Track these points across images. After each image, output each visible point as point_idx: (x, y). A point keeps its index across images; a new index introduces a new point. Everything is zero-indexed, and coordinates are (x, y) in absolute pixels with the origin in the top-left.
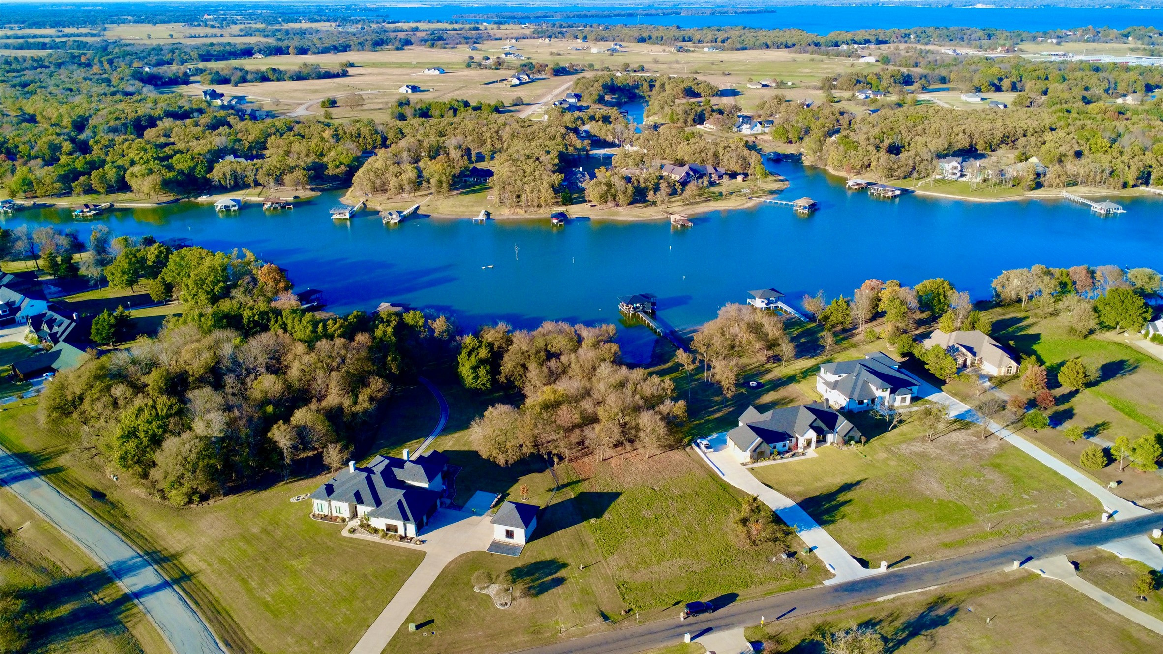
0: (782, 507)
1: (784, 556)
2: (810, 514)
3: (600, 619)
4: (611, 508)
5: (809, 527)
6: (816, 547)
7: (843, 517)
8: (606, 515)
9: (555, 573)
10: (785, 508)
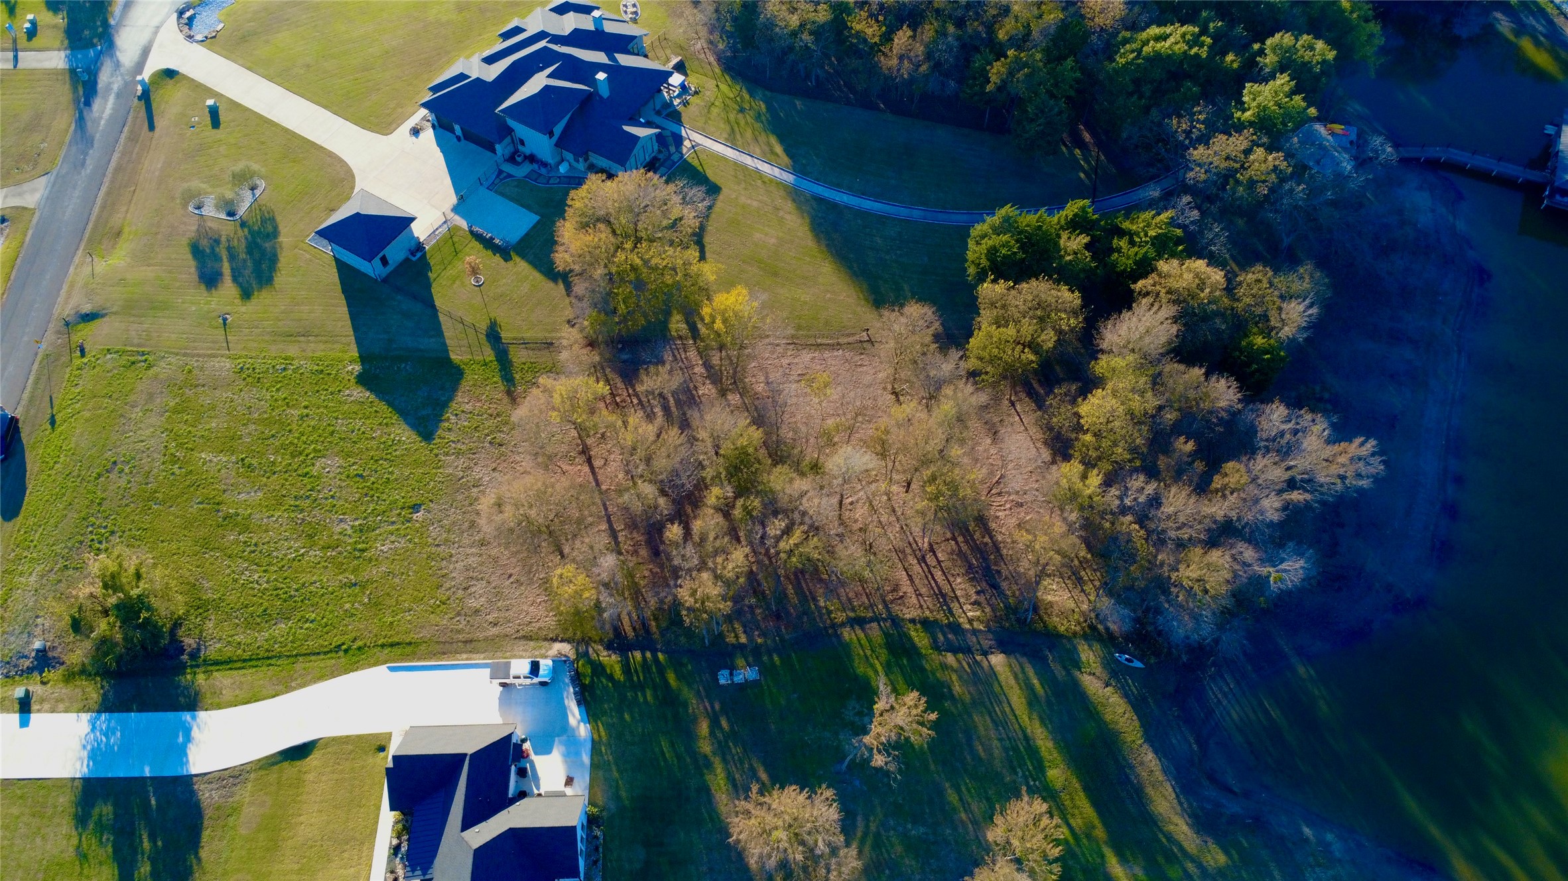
0: (195, 733)
1: (37, 644)
2: (138, 783)
3: (87, 308)
4: (383, 407)
5: (95, 754)
6: (24, 723)
7: (82, 856)
8: (360, 393)
9: (235, 279)
10: (188, 738)
